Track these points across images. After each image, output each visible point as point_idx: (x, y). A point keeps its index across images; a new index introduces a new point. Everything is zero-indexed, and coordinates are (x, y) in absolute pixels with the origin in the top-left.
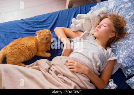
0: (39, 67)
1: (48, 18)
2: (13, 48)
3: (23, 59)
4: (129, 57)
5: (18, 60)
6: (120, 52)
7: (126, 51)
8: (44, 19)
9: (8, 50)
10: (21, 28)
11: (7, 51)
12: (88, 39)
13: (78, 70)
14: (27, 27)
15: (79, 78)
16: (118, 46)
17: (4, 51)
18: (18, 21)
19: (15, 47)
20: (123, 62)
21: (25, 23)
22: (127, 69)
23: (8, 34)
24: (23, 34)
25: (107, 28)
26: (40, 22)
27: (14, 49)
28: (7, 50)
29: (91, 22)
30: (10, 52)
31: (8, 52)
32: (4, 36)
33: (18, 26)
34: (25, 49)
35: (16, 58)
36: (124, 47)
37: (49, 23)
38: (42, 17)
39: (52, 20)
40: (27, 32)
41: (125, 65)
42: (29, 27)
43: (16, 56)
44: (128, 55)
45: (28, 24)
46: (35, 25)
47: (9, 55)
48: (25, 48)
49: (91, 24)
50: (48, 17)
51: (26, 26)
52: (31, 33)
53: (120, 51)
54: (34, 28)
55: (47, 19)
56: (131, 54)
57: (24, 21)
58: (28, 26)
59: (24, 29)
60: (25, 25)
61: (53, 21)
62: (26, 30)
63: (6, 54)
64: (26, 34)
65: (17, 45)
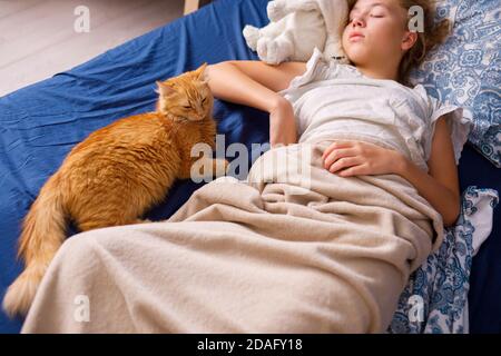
0: (216, 210)
1: (155, 46)
2: (92, 167)
3: (141, 201)
4: (488, 94)
5: (124, 208)
6: (450, 90)
7: (470, 79)
8: (145, 54)
9: (75, 182)
10: (73, 101)
11: (73, 186)
12: (334, 74)
13: (375, 165)
14: (95, 94)
15: (387, 190)
16: (436, 74)
17: (58, 193)
18: (48, 84)
19: (99, 163)
20: (475, 117)
21: (80, 83)
22: (494, 135)
23: (32, 135)
24: (93, 122)
25: (388, 19)
26: (135, 67)
27: (98, 170)
28: (70, 182)
29: (321, 16)
30: (87, 186)
31: (77, 187)
32: (22, 146)
33: (58, 97)
34: (138, 159)
35: (114, 202)
36: (457, 68)
37: (168, 64)
38: (132, 48)
39: (172, 52)
40: (102, 112)
41: (485, 124)
42: (101, 93)
43: (114, 197)
44: (483, 88)
45: (91, 82)
46: (119, 80)
47: (84, 198)
48: (135, 156)
49: (324, 24)
50: (152, 44)
51: (90, 92)
52: (120, 109)
53: (450, 86)
54: (121, 91)
55: (153, 53)
56: (491, 83)
57: (72, 76)
58: (95, 90)
59: (87, 102)
60: (83, 88)
61: (177, 53)
62: (95, 104)
63: (73, 200)
64: (102, 117)
65: (103, 153)
